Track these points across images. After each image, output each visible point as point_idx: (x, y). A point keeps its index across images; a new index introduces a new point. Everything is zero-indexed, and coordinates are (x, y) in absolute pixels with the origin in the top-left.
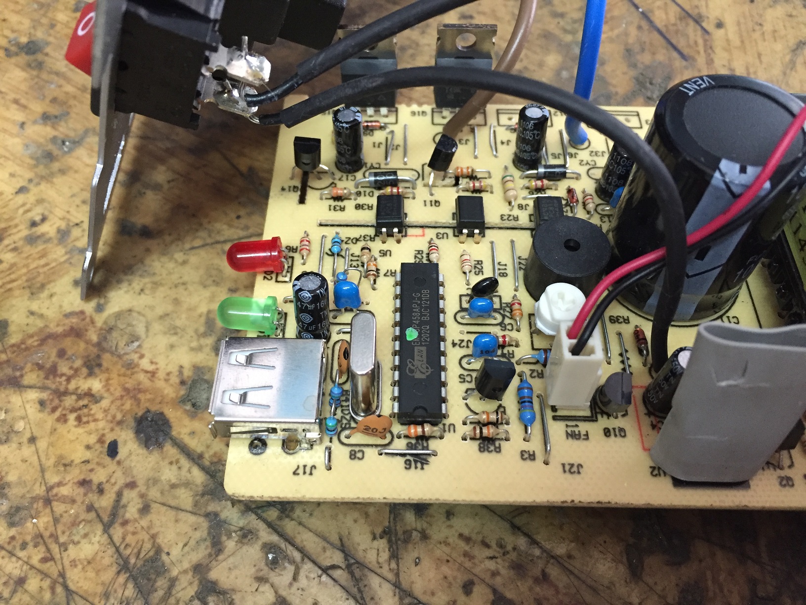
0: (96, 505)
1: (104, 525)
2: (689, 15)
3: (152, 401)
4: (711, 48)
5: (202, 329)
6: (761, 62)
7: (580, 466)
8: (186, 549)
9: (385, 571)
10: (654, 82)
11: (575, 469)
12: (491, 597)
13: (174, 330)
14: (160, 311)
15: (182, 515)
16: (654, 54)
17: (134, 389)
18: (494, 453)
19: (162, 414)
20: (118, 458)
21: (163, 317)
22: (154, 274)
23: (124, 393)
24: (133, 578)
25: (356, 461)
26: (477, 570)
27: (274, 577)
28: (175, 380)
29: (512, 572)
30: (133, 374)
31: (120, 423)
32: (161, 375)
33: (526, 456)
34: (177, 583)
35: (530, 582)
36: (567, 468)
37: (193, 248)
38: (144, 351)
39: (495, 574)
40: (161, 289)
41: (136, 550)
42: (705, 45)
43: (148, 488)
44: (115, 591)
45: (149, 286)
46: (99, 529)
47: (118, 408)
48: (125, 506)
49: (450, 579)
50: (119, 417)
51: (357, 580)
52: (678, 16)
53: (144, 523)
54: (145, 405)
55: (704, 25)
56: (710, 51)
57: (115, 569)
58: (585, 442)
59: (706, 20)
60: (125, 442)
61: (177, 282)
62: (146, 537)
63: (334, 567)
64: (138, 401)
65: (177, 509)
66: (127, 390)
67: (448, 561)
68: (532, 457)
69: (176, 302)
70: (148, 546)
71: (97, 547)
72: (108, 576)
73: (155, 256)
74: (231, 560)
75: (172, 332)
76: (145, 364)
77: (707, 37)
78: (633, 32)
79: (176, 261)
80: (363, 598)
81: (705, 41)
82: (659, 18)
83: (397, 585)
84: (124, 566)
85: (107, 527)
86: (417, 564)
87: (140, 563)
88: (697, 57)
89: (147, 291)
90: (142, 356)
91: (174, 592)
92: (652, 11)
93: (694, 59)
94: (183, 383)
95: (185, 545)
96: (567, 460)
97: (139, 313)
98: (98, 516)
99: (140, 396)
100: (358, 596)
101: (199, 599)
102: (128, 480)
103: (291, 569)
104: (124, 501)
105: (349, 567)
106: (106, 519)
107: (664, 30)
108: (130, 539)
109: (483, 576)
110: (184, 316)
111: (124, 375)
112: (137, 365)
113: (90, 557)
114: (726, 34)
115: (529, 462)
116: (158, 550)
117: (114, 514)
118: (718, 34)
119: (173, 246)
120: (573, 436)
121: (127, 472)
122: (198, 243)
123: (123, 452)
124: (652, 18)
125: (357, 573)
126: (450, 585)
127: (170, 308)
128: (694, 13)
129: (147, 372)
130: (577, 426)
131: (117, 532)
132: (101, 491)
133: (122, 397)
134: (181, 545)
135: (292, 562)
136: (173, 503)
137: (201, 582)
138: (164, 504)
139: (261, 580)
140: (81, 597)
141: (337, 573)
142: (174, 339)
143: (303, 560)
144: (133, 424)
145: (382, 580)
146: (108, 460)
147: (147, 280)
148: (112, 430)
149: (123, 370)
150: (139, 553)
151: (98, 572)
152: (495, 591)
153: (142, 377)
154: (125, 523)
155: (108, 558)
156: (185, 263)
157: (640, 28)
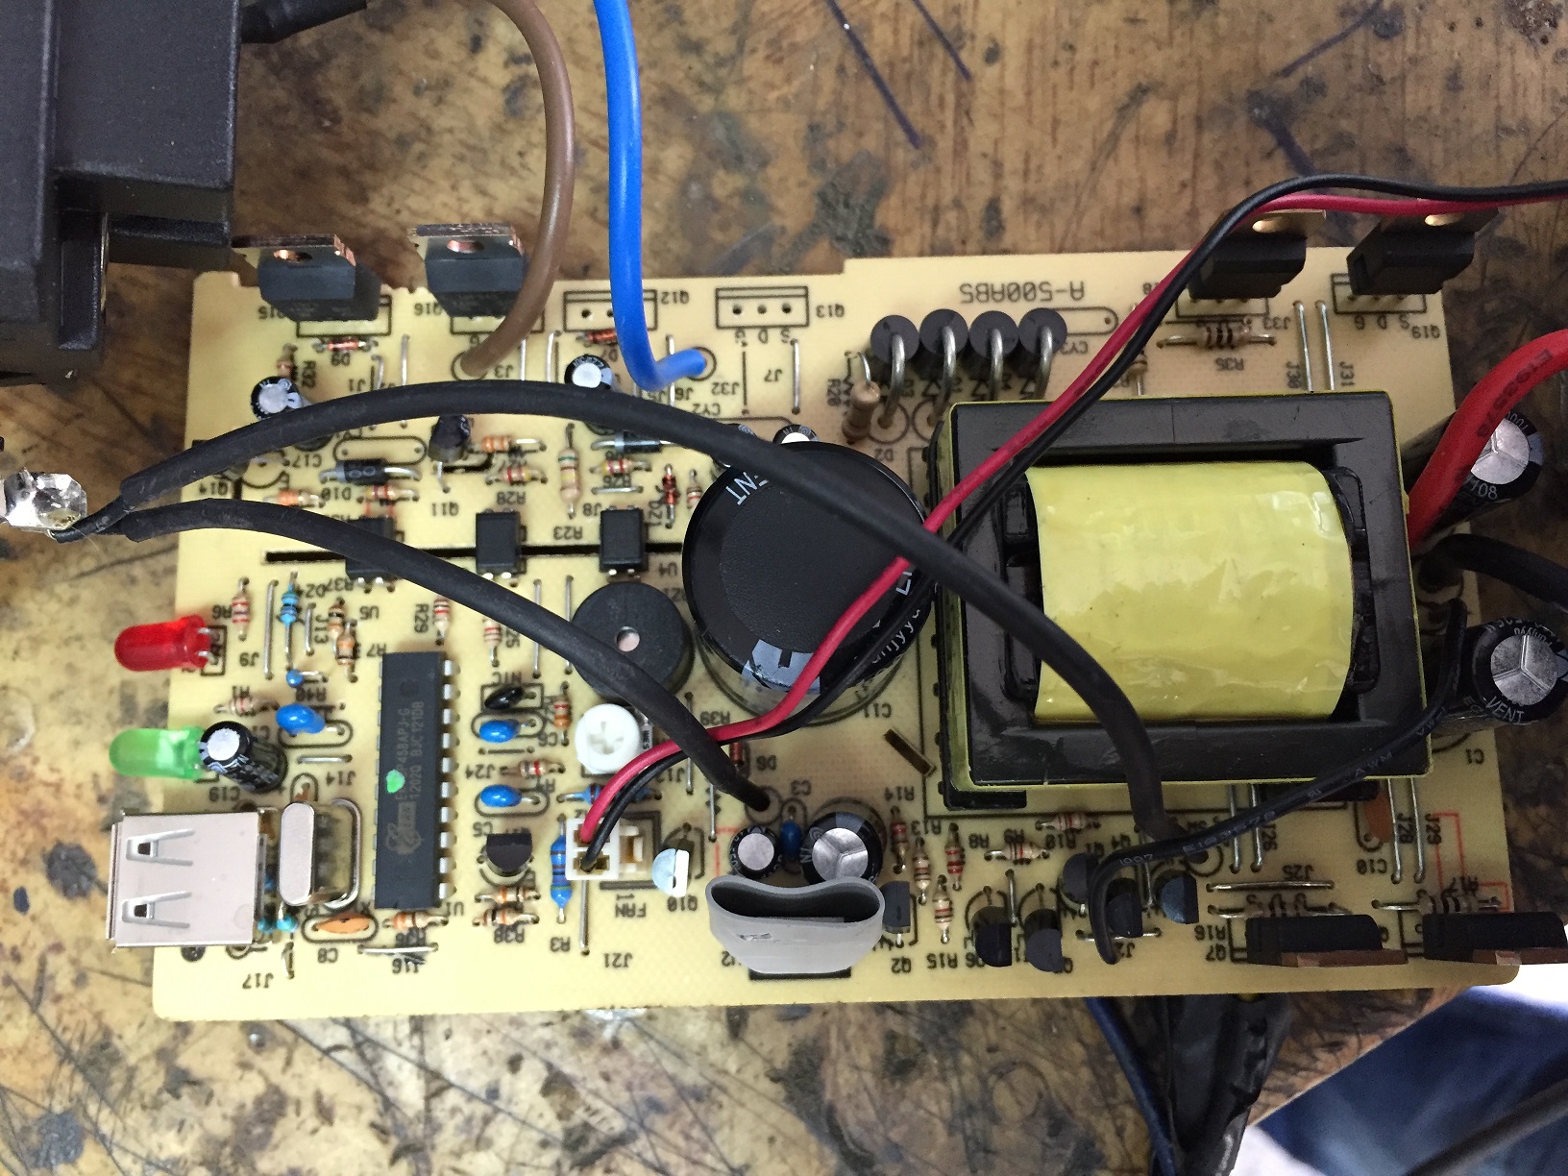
0: (15, 977)
1: (30, 1003)
2: (939, 33)
3: (62, 828)
4: (967, 113)
5: (117, 714)
6: (1055, 140)
7: (628, 956)
8: (144, 1030)
9: (405, 1049)
10: (852, 202)
11: (621, 961)
12: (545, 1074)
13: (75, 717)
14: (49, 685)
15: (131, 987)
16: (860, 134)
17: (34, 811)
18: (514, 943)
19: (79, 848)
20: (31, 911)
21: (55, 696)
22: (30, 624)
23: (21, 818)
24: (81, 1069)
25: (327, 964)
26: (527, 1042)
27: (259, 1061)
28: (90, 795)
29: (572, 1041)
30: (27, 789)
31: (24, 862)
32: (69, 788)
33: (558, 945)
34: (138, 1073)
35: (596, 1051)
36: (611, 959)
37: (83, 575)
38: (38, 753)
39: (548, 1046)
40: (45, 649)
41: (78, 1034)
42: (958, 105)
43: (80, 951)
44: (61, 1086)
45: (26, 644)
46: (25, 1008)
47: (17, 841)
48: (52, 977)
49: (491, 1053)
50: (21, 853)
51: (369, 1063)
52: (916, 38)
53: (82, 997)
54: (53, 836)
55: (964, 56)
56: (965, 121)
57: (55, 1058)
58: (641, 920)
59: (969, 43)
60: (36, 890)
61: (67, 635)
62: (89, 1017)
63: (338, 1048)
64: (43, 830)
65: (124, 979)
66: (23, 813)
67: (489, 1032)
68: (566, 946)
69: (71, 669)
70: (92, 1028)
71: (25, 1032)
72: (48, 1066)
73: (25, 592)
74: (204, 1042)
75: (74, 719)
76: (42, 771)
77: (964, 86)
78: (828, 80)
79: (60, 600)
80: (378, 1083)
81: (960, 96)
82: (881, 42)
83: (422, 1066)
84: (66, 1055)
85: (35, 1006)
86: (447, 1037)
87: (86, 1050)
88: (938, 137)
89: (24, 654)
90: (36, 761)
91: (135, 1084)
92: (869, 28)
93: (932, 143)
94: (102, 800)
95: (141, 1025)
96: (613, 948)
97: (19, 691)
98: (21, 992)
99: (45, 821)
100: (372, 1081)
101: (169, 1091)
102: (51, 941)
103: (282, 1052)
104: (50, 969)
105: (358, 1046)
106: (31, 994)
107: (884, 72)
108: (67, 1019)
109: (534, 1047)
110: (87, 693)
111: (17, 791)
112: (32, 775)
113: (20, 1045)
114: (1002, 77)
115: (561, 954)
116: (107, 1033)
117: (40, 989)
118: (987, 77)
119: (51, 572)
120: (625, 911)
121: (47, 929)
122: (89, 564)
123: (35, 903)
124: (866, 45)
125: (369, 1053)
126: (491, 1062)
127: (63, 680)
128: (948, 26)
129: (47, 784)
130: (632, 896)
131: (49, 1012)
132: (17, 957)
133: (19, 824)
134: (135, 1026)
135: (283, 1043)
136: (116, 971)
137: (168, 1072)
138: (103, 973)
139: (245, 1066)
140: (17, 1094)
141: (341, 1056)
142: (78, 730)
143: (296, 1040)
144: (43, 865)
145: (402, 1061)
146: (17, 915)
147: (20, 635)
148: (15, 872)
149: (13, 783)
150: (82, 1037)
151: (34, 1063)
152: (550, 1066)
153: (41, 792)
154: (58, 999)
155: (43, 1045)
156: (73, 601)
157: (841, 70)
